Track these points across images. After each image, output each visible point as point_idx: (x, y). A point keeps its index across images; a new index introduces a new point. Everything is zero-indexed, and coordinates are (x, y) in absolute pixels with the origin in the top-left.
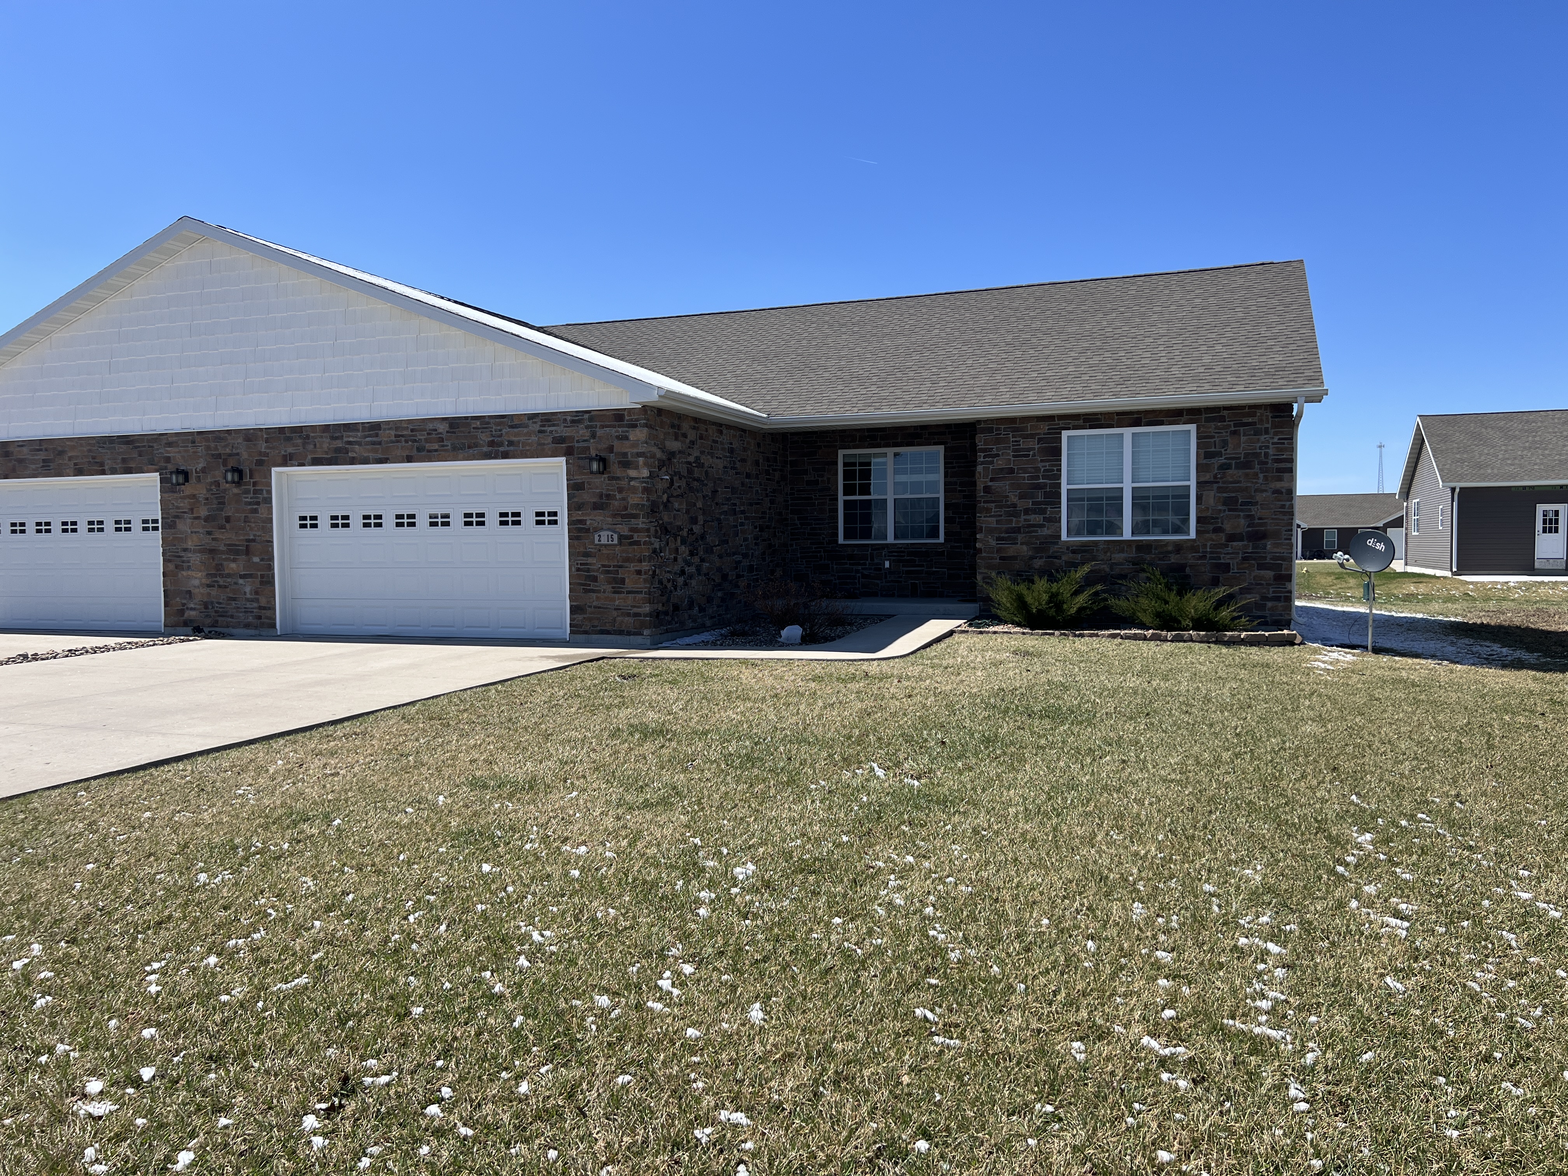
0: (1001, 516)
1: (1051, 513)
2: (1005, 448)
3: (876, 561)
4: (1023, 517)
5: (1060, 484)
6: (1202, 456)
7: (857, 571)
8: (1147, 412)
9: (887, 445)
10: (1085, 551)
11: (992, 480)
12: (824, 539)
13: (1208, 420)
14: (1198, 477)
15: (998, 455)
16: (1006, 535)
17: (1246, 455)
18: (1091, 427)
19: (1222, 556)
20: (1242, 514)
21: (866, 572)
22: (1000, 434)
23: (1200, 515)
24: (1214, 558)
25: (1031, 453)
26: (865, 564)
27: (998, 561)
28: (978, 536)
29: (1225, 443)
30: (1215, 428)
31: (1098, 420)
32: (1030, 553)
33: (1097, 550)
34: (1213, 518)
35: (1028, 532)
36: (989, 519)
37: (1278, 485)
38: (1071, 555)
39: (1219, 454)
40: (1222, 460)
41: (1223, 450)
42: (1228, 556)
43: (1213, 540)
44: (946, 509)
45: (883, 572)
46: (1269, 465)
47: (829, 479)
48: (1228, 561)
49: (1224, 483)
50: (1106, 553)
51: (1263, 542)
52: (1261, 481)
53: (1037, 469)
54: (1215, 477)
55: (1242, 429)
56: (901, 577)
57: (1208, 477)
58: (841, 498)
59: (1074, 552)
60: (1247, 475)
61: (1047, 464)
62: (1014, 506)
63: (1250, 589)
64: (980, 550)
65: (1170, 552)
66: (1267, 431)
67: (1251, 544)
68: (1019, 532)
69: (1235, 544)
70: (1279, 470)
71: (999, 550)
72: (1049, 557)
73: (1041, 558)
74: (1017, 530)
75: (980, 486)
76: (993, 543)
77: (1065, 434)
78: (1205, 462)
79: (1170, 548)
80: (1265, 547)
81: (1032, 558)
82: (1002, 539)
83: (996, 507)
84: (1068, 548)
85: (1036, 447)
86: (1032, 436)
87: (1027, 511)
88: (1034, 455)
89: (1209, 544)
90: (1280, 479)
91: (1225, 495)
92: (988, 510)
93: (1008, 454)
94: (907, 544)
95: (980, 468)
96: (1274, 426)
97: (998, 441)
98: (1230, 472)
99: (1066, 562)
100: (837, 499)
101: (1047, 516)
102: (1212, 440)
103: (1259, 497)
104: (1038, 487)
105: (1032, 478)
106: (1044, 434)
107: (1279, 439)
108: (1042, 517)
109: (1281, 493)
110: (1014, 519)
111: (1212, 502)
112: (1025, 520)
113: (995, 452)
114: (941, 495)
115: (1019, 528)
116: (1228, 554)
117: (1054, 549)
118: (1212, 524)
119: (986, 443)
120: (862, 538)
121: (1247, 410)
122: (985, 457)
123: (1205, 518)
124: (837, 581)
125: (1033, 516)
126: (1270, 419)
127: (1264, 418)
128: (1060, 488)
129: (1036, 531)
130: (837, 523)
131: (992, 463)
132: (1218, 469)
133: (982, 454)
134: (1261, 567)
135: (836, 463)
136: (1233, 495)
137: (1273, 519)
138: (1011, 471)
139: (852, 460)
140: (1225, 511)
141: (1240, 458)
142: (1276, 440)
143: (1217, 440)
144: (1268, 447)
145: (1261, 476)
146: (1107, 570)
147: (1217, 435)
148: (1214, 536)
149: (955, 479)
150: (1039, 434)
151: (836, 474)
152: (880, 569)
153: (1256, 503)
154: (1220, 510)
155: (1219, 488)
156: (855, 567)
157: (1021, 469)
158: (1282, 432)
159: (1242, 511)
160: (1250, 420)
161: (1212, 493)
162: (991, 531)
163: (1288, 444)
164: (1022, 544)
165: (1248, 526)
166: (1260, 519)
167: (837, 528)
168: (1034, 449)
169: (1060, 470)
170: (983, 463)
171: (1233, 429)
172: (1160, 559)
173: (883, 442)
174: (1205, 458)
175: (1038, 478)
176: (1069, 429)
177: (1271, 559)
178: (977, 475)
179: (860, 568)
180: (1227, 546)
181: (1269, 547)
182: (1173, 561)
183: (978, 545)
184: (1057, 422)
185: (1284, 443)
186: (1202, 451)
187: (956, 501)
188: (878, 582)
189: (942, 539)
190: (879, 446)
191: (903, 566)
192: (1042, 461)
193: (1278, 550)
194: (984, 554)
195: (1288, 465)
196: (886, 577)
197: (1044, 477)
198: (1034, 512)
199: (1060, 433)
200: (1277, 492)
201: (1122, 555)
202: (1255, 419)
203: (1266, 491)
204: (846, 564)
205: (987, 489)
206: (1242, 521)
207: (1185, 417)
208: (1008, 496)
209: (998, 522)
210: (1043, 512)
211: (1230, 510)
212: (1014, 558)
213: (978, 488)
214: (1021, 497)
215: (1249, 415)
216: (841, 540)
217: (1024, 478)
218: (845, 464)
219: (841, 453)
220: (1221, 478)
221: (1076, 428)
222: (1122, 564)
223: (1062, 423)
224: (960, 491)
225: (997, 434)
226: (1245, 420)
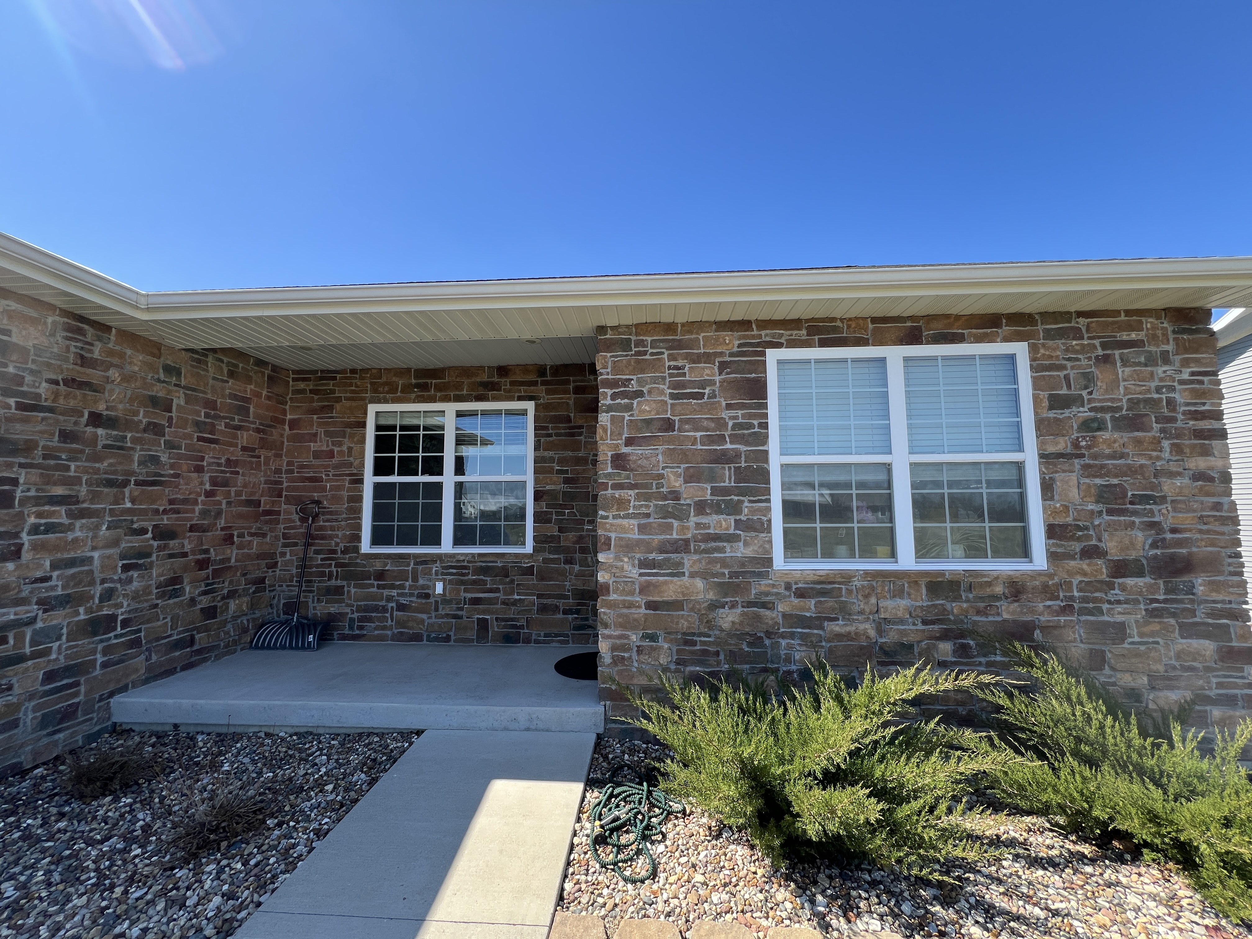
0: (648, 515)
1: (753, 511)
2: (655, 380)
3: (421, 582)
4: (693, 519)
5: (766, 452)
6: (1046, 403)
7: (390, 599)
8: (930, 318)
9: (446, 399)
10: (823, 593)
11: (629, 442)
12: (337, 544)
13: (1049, 335)
14: (1041, 445)
15: (639, 394)
16: (661, 557)
17: (1133, 403)
18: (824, 343)
19: (1105, 606)
20: (1137, 520)
21: (403, 601)
22: (645, 353)
23: (1052, 521)
24: (1090, 613)
25: (707, 391)
26: (402, 587)
27: (643, 610)
28: (601, 557)
29: (1088, 380)
30: (1067, 350)
31: (835, 329)
32: (711, 596)
33: (850, 592)
34: (1079, 528)
35: (706, 551)
36: (625, 522)
37: (1200, 463)
38: (796, 601)
39: (1078, 400)
40: (1084, 412)
41: (1084, 393)
42: (1119, 608)
43: (1085, 574)
44: (536, 499)
45: (432, 600)
46: (1179, 424)
47: (350, 449)
48: (1120, 618)
49: (1095, 457)
50: (867, 596)
51: (1185, 578)
52: (1166, 455)
53: (721, 423)
54: (1076, 444)
55: (1117, 353)
56: (461, 609)
57: (1062, 445)
58: (370, 480)
59: (801, 594)
60: (1138, 442)
61: (740, 413)
62: (675, 495)
63: (1169, 679)
64: (606, 588)
65: (996, 598)
66: (1165, 358)
67: (1161, 582)
68: (687, 551)
69: (1130, 581)
70: (1199, 434)
71: (644, 589)
72: (750, 604)
73: (733, 606)
74: (682, 546)
75: (605, 453)
76: (634, 572)
77: (772, 356)
78: (1051, 414)
79: (999, 589)
80: (1191, 590)
81: (714, 606)
82: (652, 564)
83: (638, 497)
84: (788, 587)
85: (717, 378)
86: (708, 358)
87: (701, 507)
88: (713, 395)
89: (1075, 582)
90: (1206, 452)
91: (1099, 481)
92: (622, 503)
93: (662, 393)
94: (473, 555)
95: (604, 418)
96: (1181, 348)
97: (641, 367)
98: (1105, 435)
99: (784, 616)
100: (361, 481)
101: (743, 518)
102: (1062, 374)
103: (1168, 487)
104: (723, 458)
105: (710, 440)
106: (732, 355)
107: (1193, 374)
108: (732, 519)
109: (1211, 479)
110: (676, 523)
111: (1074, 494)
112: (698, 525)
113: (634, 386)
114: (529, 478)
115: (687, 542)
116: (1119, 602)
117: (758, 587)
118: (1079, 539)
119: (616, 369)
120: (400, 543)
121: (1123, 317)
122: (614, 397)
123: (1064, 526)
124: (356, 615)
125: (715, 517)
126: (1171, 336)
127: (1159, 333)
128: (766, 461)
129: (721, 550)
130: (360, 518)
131: (629, 408)
132: (1080, 429)
133: (609, 392)
134: (1189, 631)
135: (363, 425)
136: (1115, 481)
137: (1201, 531)
138: (668, 425)
139: (390, 422)
140: (1100, 513)
141: (1120, 409)
142: (1185, 376)
143: (1072, 374)
144: (1172, 389)
145: (1166, 444)
146: (872, 633)
147: (1069, 364)
148: (1085, 565)
149: (551, 454)
150: (721, 354)
151: (363, 441)
152: (427, 596)
153: (1163, 499)
154: (1092, 512)
155: (1086, 467)
156: (386, 592)
157: (688, 421)
158: (1197, 361)
159: (1135, 513)
160: (1134, 336)
161: (1074, 477)
162: (628, 547)
163: (1211, 382)
164: (693, 575)
165: (1154, 545)
166: (1174, 531)
167: (359, 527)
168: (712, 383)
169: (765, 426)
170: (609, 409)
171: (1100, 352)
172: (979, 613)
173: (439, 394)
174: (1051, 408)
175: (721, 439)
176: (778, 345)
177: (1209, 615)
178: (599, 431)
179: (394, 593)
180: (1111, 586)
181: (1200, 589)
182: (1006, 616)
183: (602, 577)
184: (755, 332)
185: (1202, 382)
186: (1044, 395)
187: (552, 487)
188: (424, 616)
189: (529, 547)
190: (432, 399)
191: (466, 591)
192: (729, 407)
193: (1220, 597)
194: (613, 597)
195: (1215, 425)
196: (437, 610)
197: (735, 439)
198: (717, 509)
199: (763, 354)
200: (1200, 476)
201: (904, 603)
202: (1142, 335)
203: (1179, 474)
204: (372, 586)
205: (619, 461)
206: (1139, 536)
207: (1006, 329)
208: (661, 476)
209: (642, 528)
210: (734, 509)
211: (1110, 512)
212: (676, 605)
213: (601, 458)
214: (690, 477)
215: (1131, 327)
216: (365, 546)
217: (694, 441)
218: (379, 428)
219: (372, 409)
220: (1088, 447)
221: (793, 344)
222: (902, 621)
223: (766, 335)
224: (559, 472)
225: (638, 353)
226: (1125, 336)
